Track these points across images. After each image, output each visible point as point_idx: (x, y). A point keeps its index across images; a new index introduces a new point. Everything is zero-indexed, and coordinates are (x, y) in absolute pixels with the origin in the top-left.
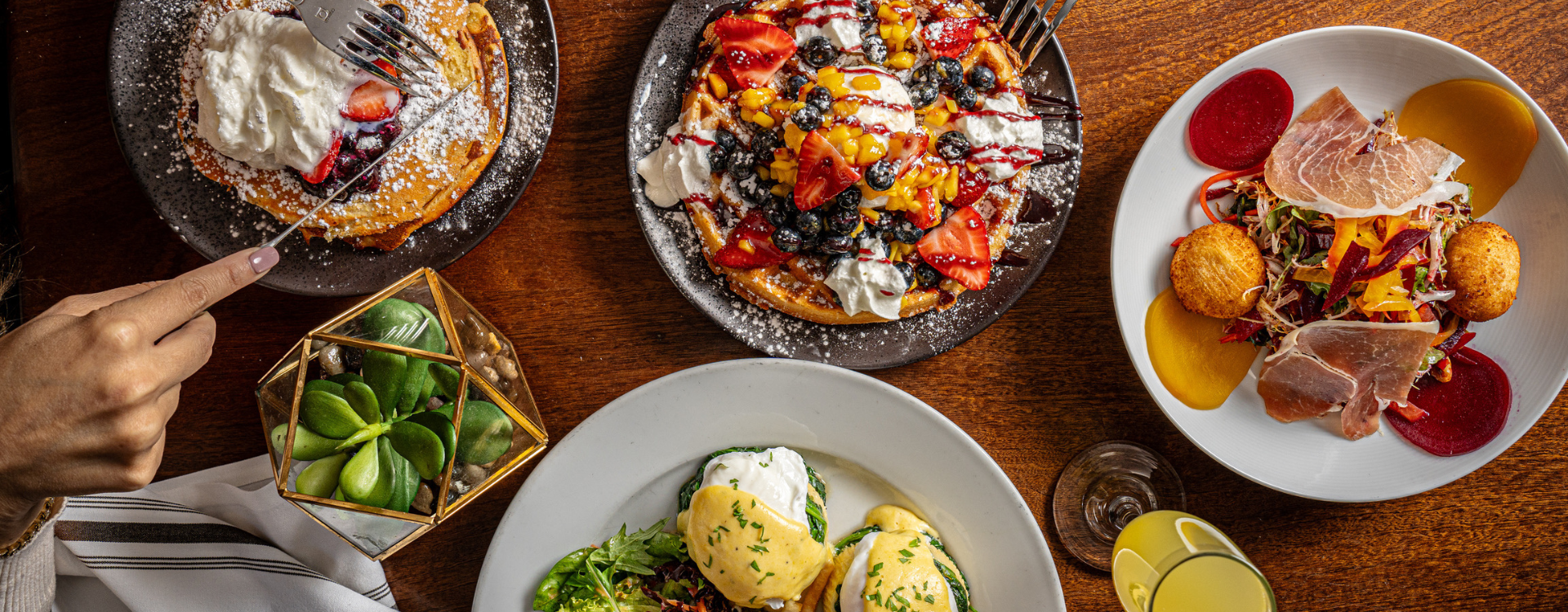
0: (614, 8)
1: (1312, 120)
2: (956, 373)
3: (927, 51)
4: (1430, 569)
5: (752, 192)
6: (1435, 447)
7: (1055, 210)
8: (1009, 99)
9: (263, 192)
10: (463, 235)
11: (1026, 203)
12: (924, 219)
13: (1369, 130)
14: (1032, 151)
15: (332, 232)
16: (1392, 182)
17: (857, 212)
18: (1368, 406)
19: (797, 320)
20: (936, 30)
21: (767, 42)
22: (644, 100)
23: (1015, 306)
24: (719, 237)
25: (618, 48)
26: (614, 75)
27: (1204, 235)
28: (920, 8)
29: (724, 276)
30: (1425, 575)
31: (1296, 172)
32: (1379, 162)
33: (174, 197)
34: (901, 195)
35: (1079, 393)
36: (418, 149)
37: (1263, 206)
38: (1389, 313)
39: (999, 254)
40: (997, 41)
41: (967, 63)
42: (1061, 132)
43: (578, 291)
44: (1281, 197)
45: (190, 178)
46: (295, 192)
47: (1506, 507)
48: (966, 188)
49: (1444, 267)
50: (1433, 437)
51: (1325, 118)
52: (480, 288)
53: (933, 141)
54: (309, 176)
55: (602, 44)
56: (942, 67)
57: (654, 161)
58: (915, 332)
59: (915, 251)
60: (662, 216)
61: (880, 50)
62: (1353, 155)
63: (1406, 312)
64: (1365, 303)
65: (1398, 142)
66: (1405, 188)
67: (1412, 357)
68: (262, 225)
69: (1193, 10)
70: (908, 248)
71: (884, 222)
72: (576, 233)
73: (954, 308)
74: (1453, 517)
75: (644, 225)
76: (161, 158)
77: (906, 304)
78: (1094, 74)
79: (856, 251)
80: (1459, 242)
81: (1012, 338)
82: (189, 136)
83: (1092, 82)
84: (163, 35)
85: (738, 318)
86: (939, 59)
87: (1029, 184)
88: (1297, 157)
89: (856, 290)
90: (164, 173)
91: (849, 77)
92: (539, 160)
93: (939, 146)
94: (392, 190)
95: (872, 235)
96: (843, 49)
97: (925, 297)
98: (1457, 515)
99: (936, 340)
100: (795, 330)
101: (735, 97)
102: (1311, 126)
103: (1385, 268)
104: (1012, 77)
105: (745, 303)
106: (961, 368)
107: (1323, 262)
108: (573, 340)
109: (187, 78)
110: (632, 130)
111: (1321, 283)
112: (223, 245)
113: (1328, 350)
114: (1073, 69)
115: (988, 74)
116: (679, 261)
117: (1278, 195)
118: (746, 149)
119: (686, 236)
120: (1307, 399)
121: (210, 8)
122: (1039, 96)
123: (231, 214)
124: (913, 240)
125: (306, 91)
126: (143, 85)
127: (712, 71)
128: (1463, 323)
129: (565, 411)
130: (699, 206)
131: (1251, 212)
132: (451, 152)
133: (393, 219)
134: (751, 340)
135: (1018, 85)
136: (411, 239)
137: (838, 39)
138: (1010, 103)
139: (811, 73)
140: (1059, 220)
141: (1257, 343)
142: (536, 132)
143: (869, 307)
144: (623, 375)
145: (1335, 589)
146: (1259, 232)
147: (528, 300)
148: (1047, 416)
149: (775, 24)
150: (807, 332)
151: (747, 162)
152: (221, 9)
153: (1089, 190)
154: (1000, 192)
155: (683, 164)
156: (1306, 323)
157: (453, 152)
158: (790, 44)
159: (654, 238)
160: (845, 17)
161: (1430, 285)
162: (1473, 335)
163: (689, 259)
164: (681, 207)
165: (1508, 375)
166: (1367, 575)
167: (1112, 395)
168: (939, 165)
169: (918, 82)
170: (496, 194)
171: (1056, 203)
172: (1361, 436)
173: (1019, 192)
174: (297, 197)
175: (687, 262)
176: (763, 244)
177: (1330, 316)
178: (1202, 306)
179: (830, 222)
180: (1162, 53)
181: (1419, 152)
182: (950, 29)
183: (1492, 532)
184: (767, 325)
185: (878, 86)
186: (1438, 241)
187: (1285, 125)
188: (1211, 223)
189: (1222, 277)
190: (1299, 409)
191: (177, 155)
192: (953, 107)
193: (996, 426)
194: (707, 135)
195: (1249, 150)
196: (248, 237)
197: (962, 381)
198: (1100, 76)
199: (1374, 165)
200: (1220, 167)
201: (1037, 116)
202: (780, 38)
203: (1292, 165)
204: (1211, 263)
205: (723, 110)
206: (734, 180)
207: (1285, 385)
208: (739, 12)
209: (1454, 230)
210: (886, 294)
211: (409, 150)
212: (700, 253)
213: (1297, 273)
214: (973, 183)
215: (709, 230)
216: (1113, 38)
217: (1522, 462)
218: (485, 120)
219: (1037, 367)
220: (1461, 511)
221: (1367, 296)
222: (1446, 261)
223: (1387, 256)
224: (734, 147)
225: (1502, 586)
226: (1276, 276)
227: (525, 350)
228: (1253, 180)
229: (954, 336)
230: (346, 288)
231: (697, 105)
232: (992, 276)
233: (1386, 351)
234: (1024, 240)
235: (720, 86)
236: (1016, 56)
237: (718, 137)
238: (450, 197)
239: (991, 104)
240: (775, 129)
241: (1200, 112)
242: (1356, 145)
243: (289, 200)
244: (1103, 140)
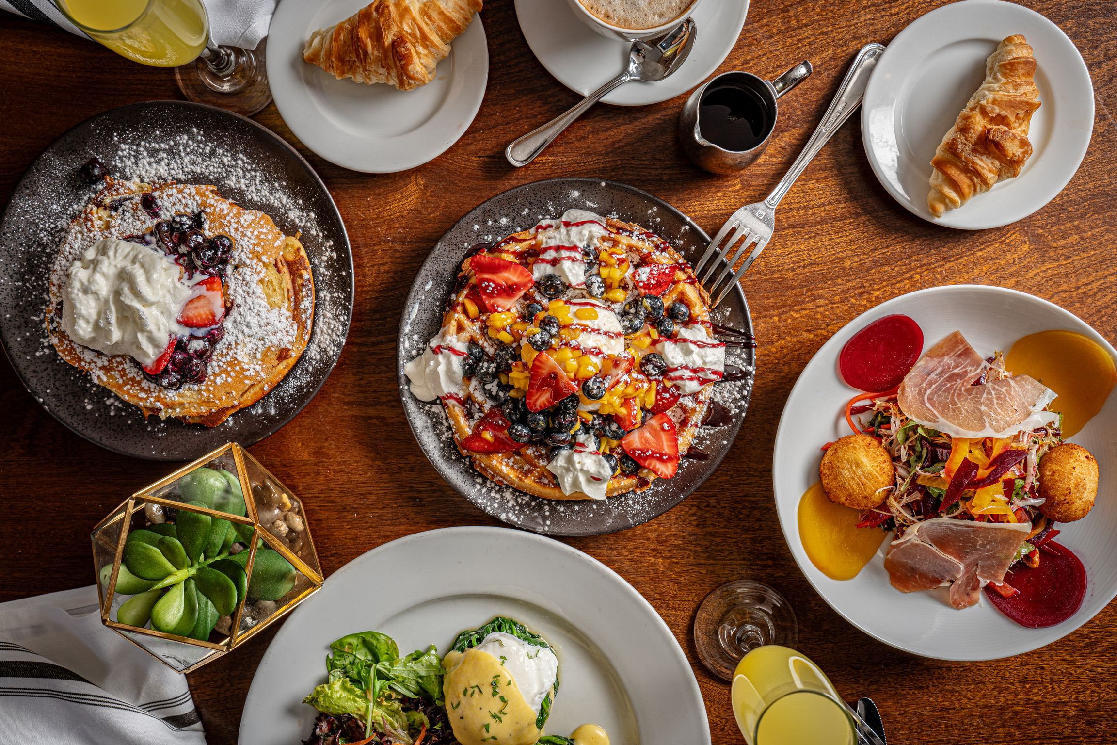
0: (393, 241)
1: (937, 356)
2: (648, 539)
3: (636, 289)
4: (1016, 713)
5: (494, 393)
6: (1024, 620)
7: (731, 417)
8: (699, 330)
9: (112, 377)
10: (271, 419)
11: (709, 410)
12: (628, 423)
13: (982, 366)
14: (714, 373)
15: (166, 412)
16: (999, 410)
17: (575, 414)
18: (972, 584)
19: (525, 494)
20: (644, 273)
21: (510, 277)
22: (413, 316)
23: (696, 491)
24: (467, 428)
25: (395, 273)
26: (390, 294)
27: (848, 443)
28: (633, 255)
29: (470, 457)
30: (1011, 718)
31: (923, 397)
32: (989, 393)
33: (41, 375)
34: (611, 403)
35: (744, 560)
36: (239, 352)
37: (895, 423)
38: (992, 515)
39: (686, 450)
40: (692, 283)
41: (668, 300)
42: (739, 356)
43: (355, 462)
44: (909, 417)
45: (55, 360)
46: (138, 379)
47: (1079, 667)
48: (662, 399)
49: (1037, 480)
50: (1022, 612)
51: (948, 355)
52: (278, 457)
53: (638, 360)
54: (149, 368)
55: (382, 269)
56: (647, 302)
57: (418, 366)
58: (617, 508)
59: (620, 445)
60: (423, 408)
61: (599, 287)
62: (969, 386)
63: (1005, 515)
64: (974, 507)
65: (1005, 377)
66: (1009, 416)
67: (1008, 549)
68: (112, 400)
69: (847, 264)
70: (615, 443)
71: (596, 422)
72: (356, 416)
73: (649, 490)
74: (1035, 672)
75: (408, 414)
76: (33, 343)
77: (611, 487)
78: (767, 310)
79: (573, 444)
80: (1050, 460)
81: (693, 515)
82: (55, 329)
83: (765, 317)
84: (39, 245)
85: (480, 490)
86: (646, 296)
87: (712, 395)
88: (924, 385)
89: (571, 475)
90: (34, 356)
91: (574, 309)
92: (335, 364)
93: (642, 365)
94: (215, 382)
95: (587, 432)
96: (570, 285)
97: (625, 482)
98: (1039, 671)
99: (634, 515)
100: (524, 502)
101: (484, 318)
102: (936, 360)
103: (991, 480)
104: (703, 312)
105: (485, 479)
106: (652, 536)
107: (941, 472)
108: (349, 500)
109: (55, 282)
110: (402, 340)
111: (940, 487)
112: (78, 415)
113: (942, 541)
114: (751, 307)
115: (683, 309)
116: (435, 444)
117: (907, 415)
118: (491, 360)
119: (442, 424)
120: (923, 576)
121: (77, 228)
122: (723, 327)
123: (87, 390)
124: (618, 437)
125: (152, 304)
126: (20, 284)
127: (466, 297)
128: (1050, 523)
129: (341, 556)
130: (451, 402)
131: (886, 426)
132: (265, 355)
133: (215, 405)
134: (489, 509)
135: (707, 319)
136: (230, 419)
137: (567, 277)
138: (700, 333)
139: (545, 301)
140: (734, 426)
141: (885, 529)
142: (333, 341)
143: (581, 488)
144: (388, 529)
145: (940, 724)
146: (891, 443)
147: (316, 467)
148: (718, 576)
149: (518, 262)
150: (533, 504)
151: (490, 370)
152: (85, 230)
153: (759, 402)
154: (689, 402)
155: (442, 369)
156: (925, 519)
157: (267, 356)
158: (529, 279)
159: (416, 425)
160: (573, 260)
161: (1026, 493)
162: (1058, 532)
163: (443, 442)
164: (438, 401)
165: (1085, 565)
166: (965, 715)
167: (770, 562)
168: (642, 381)
169: (628, 313)
170: (300, 388)
171: (733, 412)
172: (965, 607)
173: (704, 403)
174: (139, 383)
175: (442, 445)
176: (501, 436)
177: (944, 515)
178: (843, 499)
179: (553, 422)
180: (821, 297)
181: (1021, 386)
182: (655, 272)
183: (1066, 686)
184: (502, 497)
185: (596, 317)
186: (1033, 459)
187: (916, 359)
188: (853, 433)
189: (859, 478)
190: (916, 582)
191: (45, 342)
192: (655, 335)
193: (678, 583)
194: (461, 347)
195: (887, 377)
196: (99, 410)
197: (653, 546)
198: (772, 312)
199: (985, 395)
200: (862, 389)
201: (722, 343)
202: (521, 273)
203: (920, 391)
204: (851, 467)
205: (474, 328)
206: (480, 383)
207: (907, 563)
208: (491, 250)
209: (1046, 448)
210: (596, 479)
211: (231, 353)
212: (452, 438)
213: (920, 478)
214: (667, 396)
215: (459, 421)
216: (784, 284)
217: (1093, 632)
218: (294, 332)
219: (712, 538)
220: (1042, 668)
221: (975, 501)
222: (1039, 475)
223: (993, 471)
224: (482, 357)
225: (1073, 730)
226: (903, 479)
227: (313, 506)
228: (887, 401)
229: (647, 512)
230: (176, 454)
231: (454, 323)
232: (680, 467)
233: (988, 543)
234: (706, 440)
235: (472, 309)
236: (706, 295)
237: (469, 348)
238: (262, 389)
239: (685, 333)
240: (514, 345)
241: (849, 347)
242: (972, 378)
243: (132, 385)
244: (772, 363)
